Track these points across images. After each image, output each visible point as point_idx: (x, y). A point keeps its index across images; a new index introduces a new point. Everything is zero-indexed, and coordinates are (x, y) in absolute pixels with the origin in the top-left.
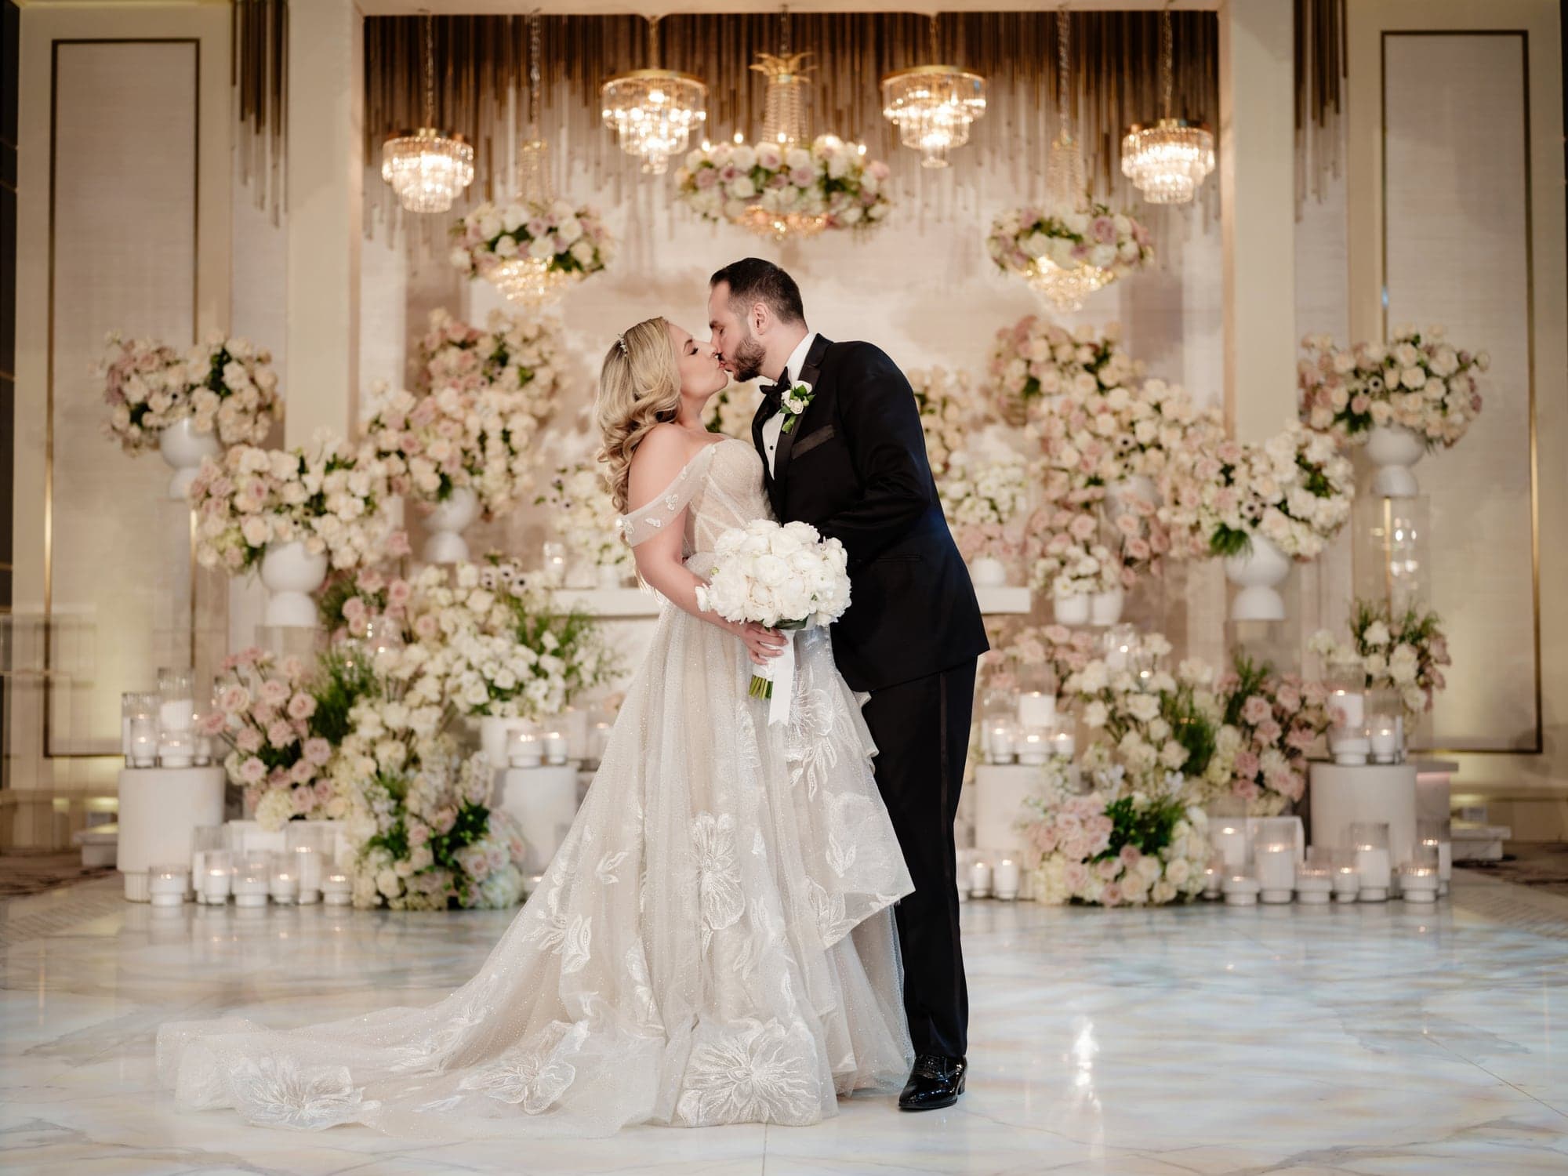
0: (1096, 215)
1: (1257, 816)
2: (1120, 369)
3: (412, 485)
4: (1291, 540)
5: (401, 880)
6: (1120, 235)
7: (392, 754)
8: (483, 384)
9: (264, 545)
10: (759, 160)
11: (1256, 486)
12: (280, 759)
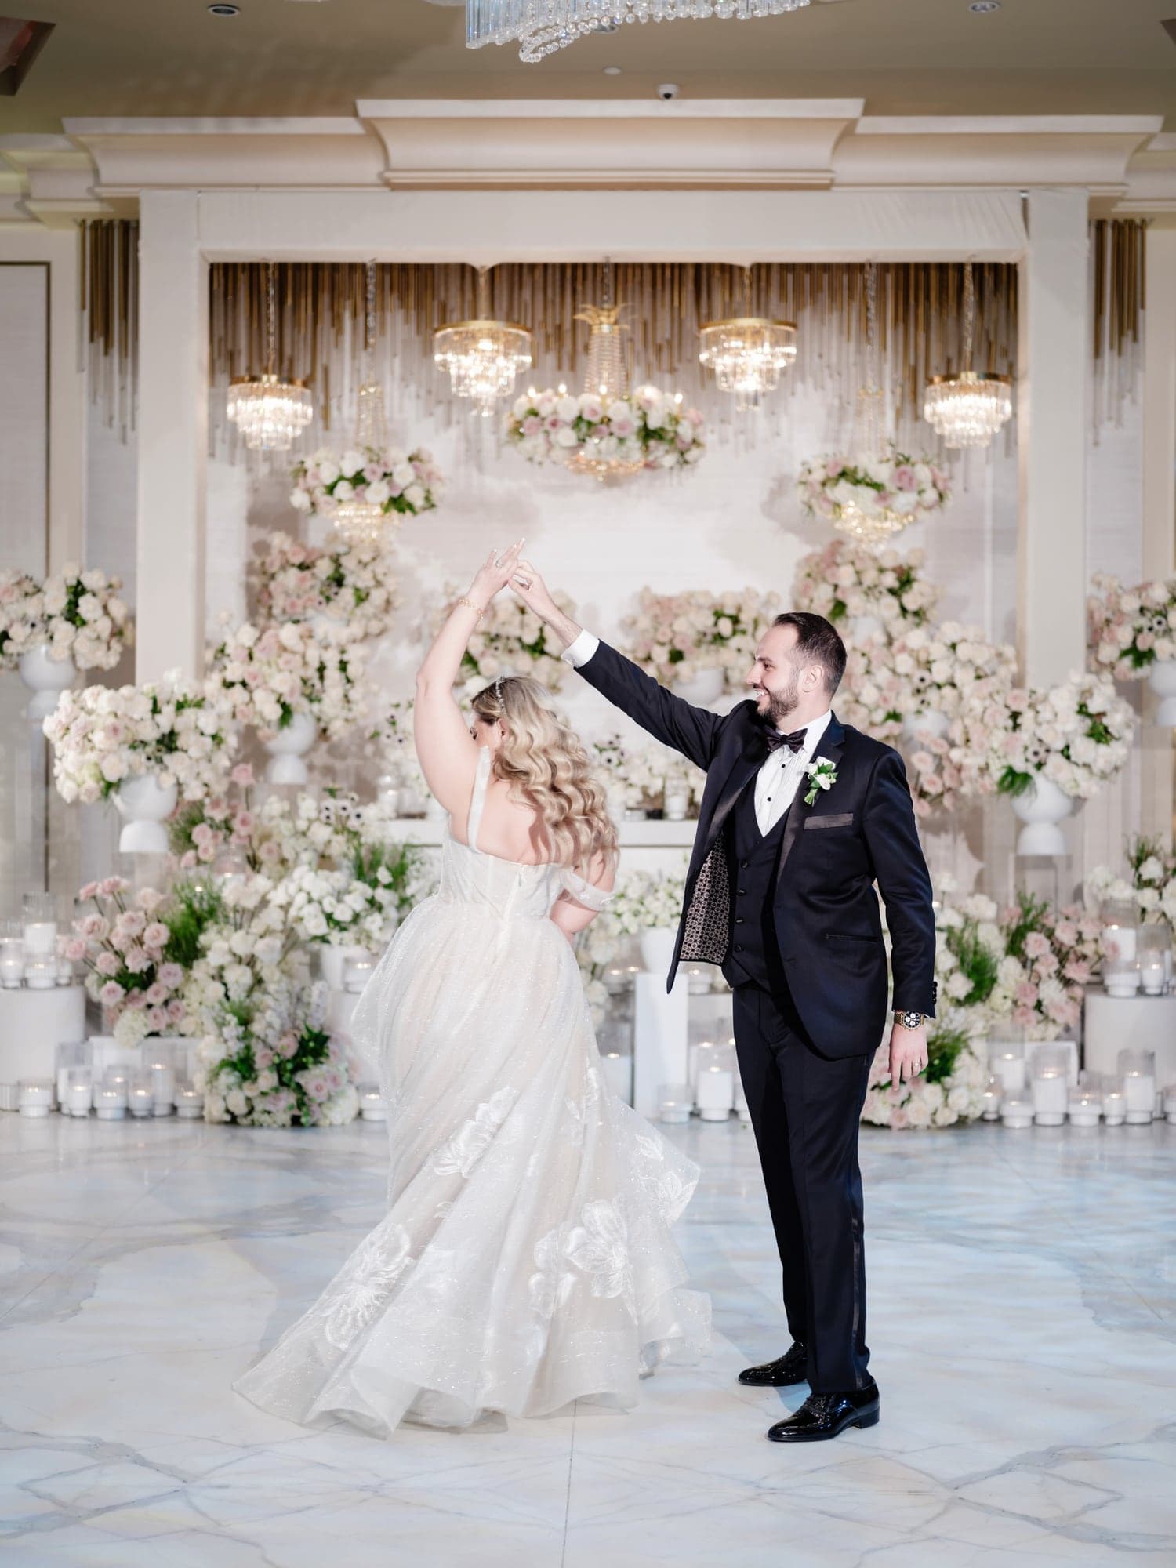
0: (898, 464)
1: (1036, 1040)
2: (922, 594)
3: (255, 713)
4: (1073, 784)
5: (248, 1099)
6: (920, 482)
7: (239, 977)
8: (320, 603)
9: (120, 780)
10: (581, 412)
11: (1041, 733)
12: (137, 982)
